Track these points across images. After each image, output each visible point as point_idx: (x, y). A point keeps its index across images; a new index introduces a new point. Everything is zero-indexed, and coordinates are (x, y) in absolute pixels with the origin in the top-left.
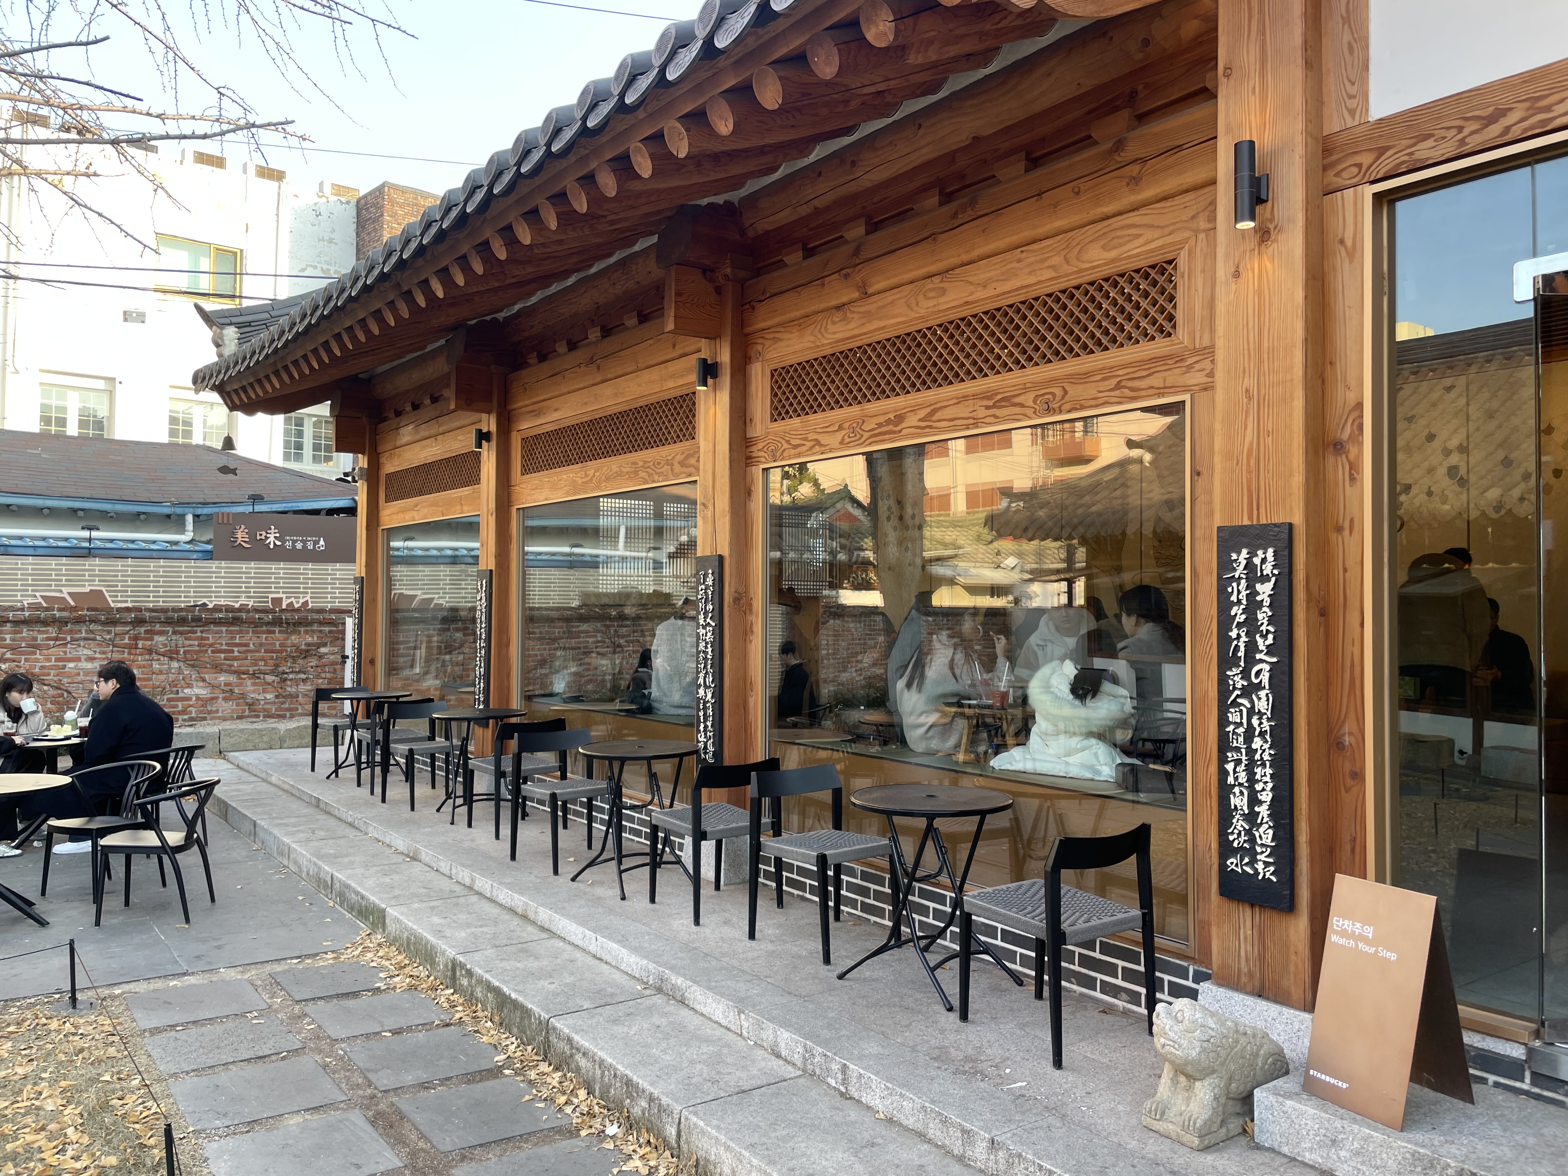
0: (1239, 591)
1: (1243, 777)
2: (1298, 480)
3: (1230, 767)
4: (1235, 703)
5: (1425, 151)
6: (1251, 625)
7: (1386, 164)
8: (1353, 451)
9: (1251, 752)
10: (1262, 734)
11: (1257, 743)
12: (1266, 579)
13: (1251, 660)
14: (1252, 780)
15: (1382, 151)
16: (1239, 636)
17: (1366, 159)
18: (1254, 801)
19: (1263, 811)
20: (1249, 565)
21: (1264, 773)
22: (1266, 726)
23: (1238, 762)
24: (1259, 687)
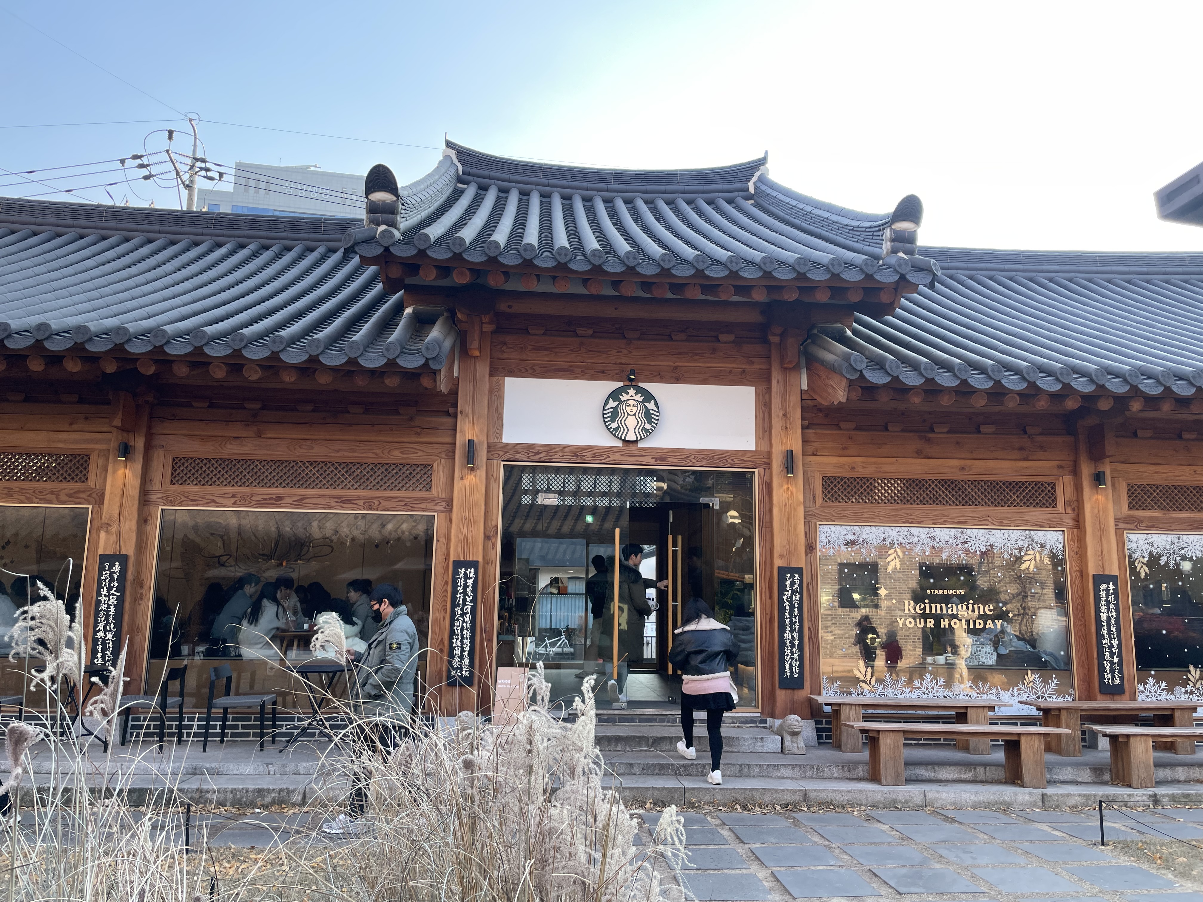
0: (460, 582)
1: (459, 644)
2: (481, 547)
3: (454, 641)
4: (458, 619)
5: (518, 456)
6: (465, 593)
7: (507, 457)
8: (493, 540)
9: (462, 635)
10: (467, 629)
11: (465, 632)
12: (470, 578)
13: (464, 604)
14: (462, 644)
15: (506, 452)
16: (460, 597)
17: (501, 453)
18: (463, 650)
19: (466, 654)
20: (465, 574)
21: (467, 642)
22: (468, 626)
23: (457, 639)
24: (467, 613)
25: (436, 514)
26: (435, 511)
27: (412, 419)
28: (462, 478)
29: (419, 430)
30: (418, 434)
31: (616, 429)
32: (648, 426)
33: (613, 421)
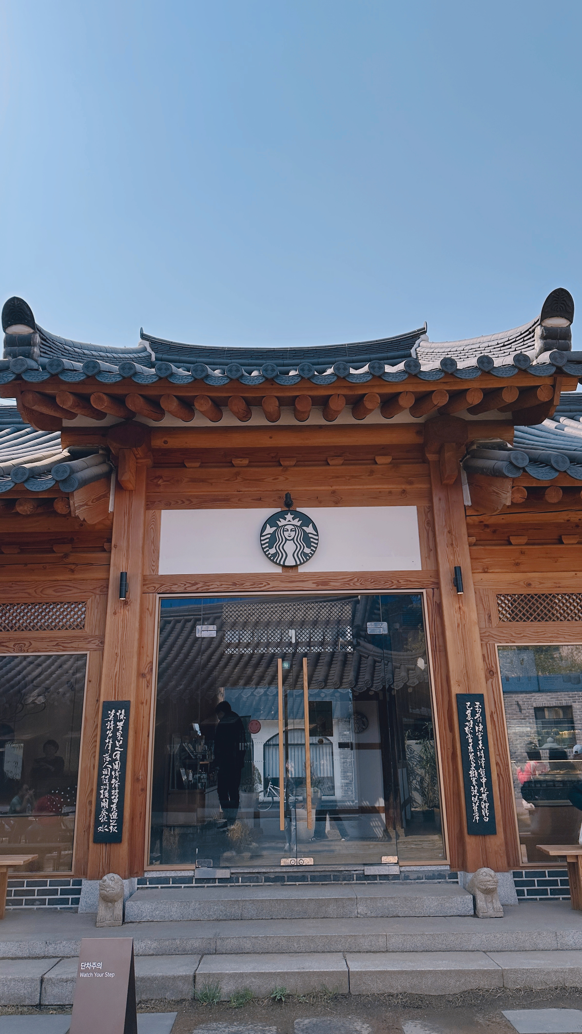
0: (110, 725)
1: (107, 795)
2: (133, 686)
3: (102, 792)
4: (106, 767)
5: (174, 588)
6: (114, 738)
7: (163, 589)
8: (148, 677)
9: (111, 785)
10: (116, 778)
11: (113, 781)
12: (121, 721)
13: (113, 750)
14: (110, 795)
15: (162, 585)
16: (109, 742)
17: (157, 586)
18: (111, 803)
19: (114, 806)
20: (115, 716)
21: (115, 792)
22: (117, 774)
23: (105, 789)
24: (116, 760)
25: (88, 653)
26: (87, 650)
27: (66, 556)
28: (115, 613)
29: (73, 567)
30: (72, 571)
31: (274, 555)
32: (307, 551)
33: (271, 547)
